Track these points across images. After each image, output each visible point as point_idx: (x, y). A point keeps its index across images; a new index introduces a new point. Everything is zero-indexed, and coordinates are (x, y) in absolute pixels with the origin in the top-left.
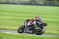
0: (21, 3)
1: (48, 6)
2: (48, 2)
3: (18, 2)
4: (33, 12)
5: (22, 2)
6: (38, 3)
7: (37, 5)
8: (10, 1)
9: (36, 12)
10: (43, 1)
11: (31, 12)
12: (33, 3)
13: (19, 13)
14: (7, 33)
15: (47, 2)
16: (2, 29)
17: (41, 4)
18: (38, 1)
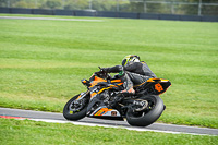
0: (101, 9)
1: (201, 20)
2: (200, 5)
3: (88, 8)
4: (143, 43)
5: (103, 6)
6: (165, 11)
7: (160, 19)
8: (60, 4)
9: (157, 44)
10: (181, 4)
11: (138, 44)
12: (146, 9)
13: (92, 49)
14: (50, 124)
15: (197, 6)
16: (32, 109)
17: (173, 12)
18: (163, 3)
